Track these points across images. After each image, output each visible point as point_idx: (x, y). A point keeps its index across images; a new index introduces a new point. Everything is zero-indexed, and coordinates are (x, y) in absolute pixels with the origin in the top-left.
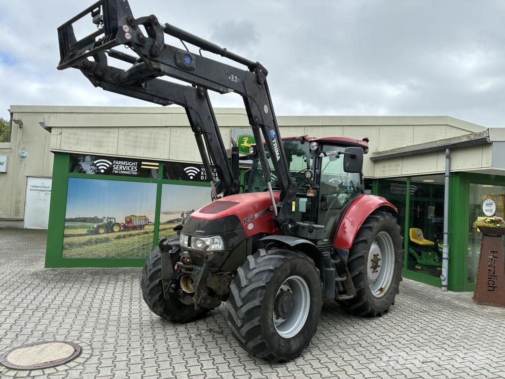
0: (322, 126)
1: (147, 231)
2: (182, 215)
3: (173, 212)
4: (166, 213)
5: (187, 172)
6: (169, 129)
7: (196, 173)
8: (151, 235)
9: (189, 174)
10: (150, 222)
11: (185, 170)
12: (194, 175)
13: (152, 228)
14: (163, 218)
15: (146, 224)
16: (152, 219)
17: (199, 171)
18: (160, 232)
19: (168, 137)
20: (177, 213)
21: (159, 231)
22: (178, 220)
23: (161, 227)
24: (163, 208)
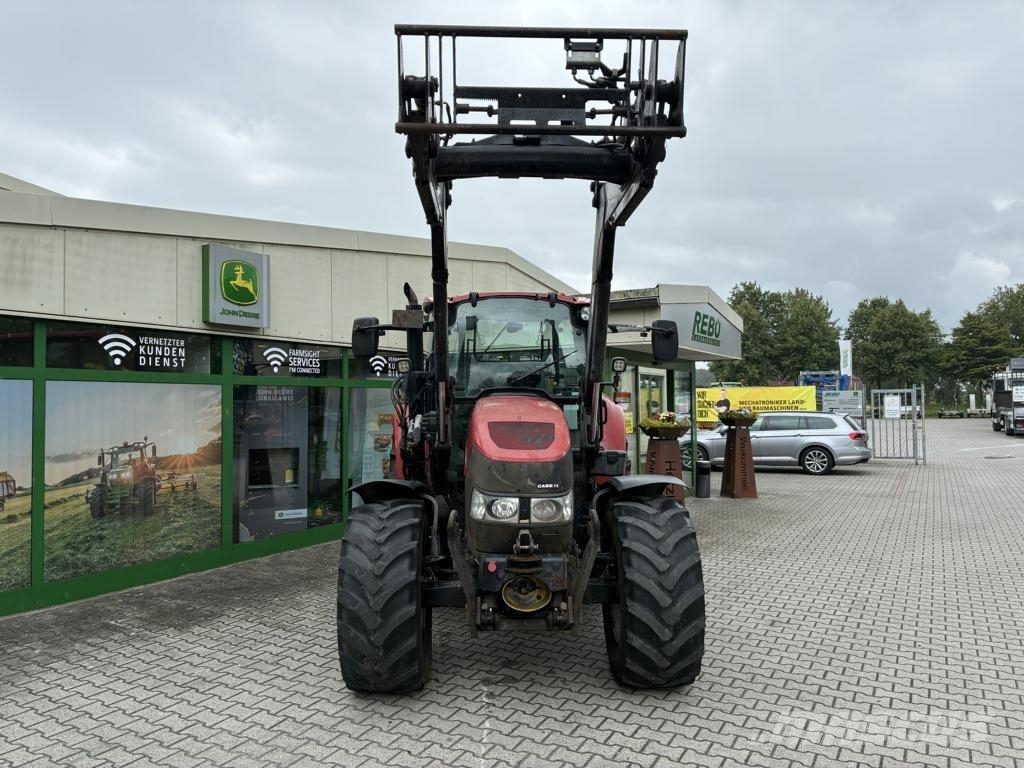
0: (358, 251)
1: (11, 513)
2: (101, 460)
3: (79, 453)
4: (62, 459)
5: (106, 347)
6: (60, 232)
7: (129, 349)
8: (24, 522)
9: (112, 353)
10: (20, 489)
11: (101, 341)
12: (123, 354)
13: (25, 503)
14: (54, 474)
15: (10, 496)
16: (24, 480)
17: (134, 344)
18: (47, 512)
19: (58, 255)
20: (89, 454)
21: (46, 507)
22: (90, 474)
23: (49, 497)
24: (51, 447)
